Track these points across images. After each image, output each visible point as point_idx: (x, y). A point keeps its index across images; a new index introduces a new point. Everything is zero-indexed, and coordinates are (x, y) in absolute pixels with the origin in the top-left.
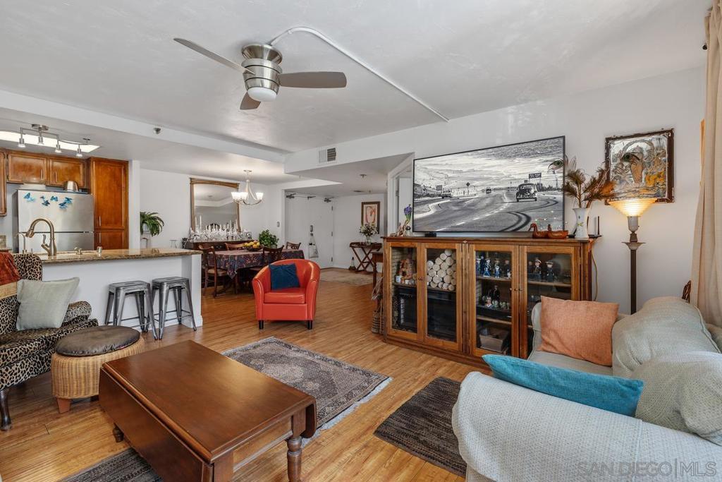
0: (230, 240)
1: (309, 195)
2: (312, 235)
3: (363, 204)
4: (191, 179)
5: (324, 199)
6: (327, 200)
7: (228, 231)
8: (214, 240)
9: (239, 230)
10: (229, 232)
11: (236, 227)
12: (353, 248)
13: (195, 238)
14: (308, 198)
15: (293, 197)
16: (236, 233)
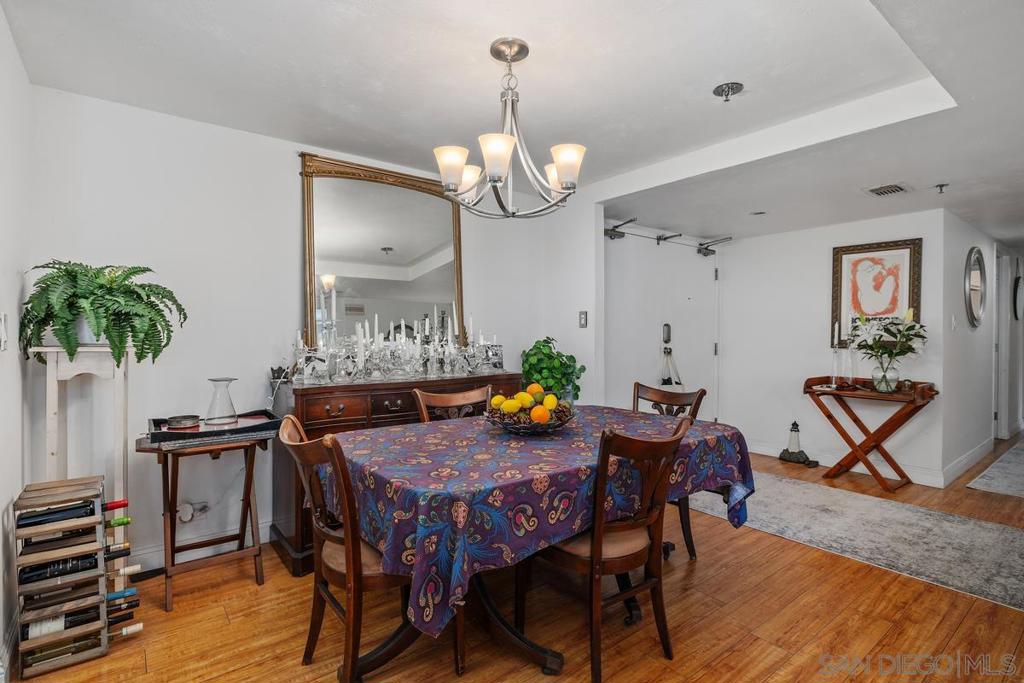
0: (433, 375)
1: (661, 233)
2: (668, 352)
3: (838, 253)
4: (303, 155)
5: (695, 243)
6: (705, 251)
7: (427, 341)
8: (377, 377)
9: (462, 339)
10: (431, 347)
11: (453, 328)
12: (815, 396)
13: (308, 371)
14: (659, 239)
15: (622, 235)
16: (451, 349)
